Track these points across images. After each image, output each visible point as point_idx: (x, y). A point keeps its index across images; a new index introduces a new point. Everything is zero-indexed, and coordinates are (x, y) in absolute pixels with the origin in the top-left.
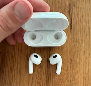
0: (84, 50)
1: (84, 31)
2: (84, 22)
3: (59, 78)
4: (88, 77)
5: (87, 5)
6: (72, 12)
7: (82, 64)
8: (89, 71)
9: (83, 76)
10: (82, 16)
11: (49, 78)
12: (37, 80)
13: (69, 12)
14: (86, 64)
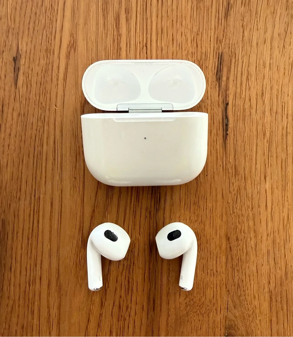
0: (269, 205)
3: (188, 300)
4: (284, 293)
6: (228, 78)
7: (265, 251)
8: (286, 274)
9: (267, 290)
11: (158, 302)
12: (116, 309)
13: (219, 79)
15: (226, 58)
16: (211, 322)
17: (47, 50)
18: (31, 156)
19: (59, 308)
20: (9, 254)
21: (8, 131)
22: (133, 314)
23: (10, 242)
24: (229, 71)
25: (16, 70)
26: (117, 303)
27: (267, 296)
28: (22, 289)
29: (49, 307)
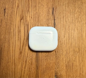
0: (65, 43)
1: (65, 29)
2: (65, 22)
3: (46, 66)
4: (69, 65)
5: (67, 8)
6: (55, 14)
7: (64, 54)
8: (70, 60)
9: (65, 64)
10: (63, 17)
11: (38, 67)
12: (28, 69)
13: (53, 14)
14: (67, 54)
15: (54, 9)
16: (52, 72)
17: (12, 8)
18: (8, 32)
19: (15, 69)
20: (3, 56)
21: (3, 26)
22: (32, 70)
23: (3, 53)
24: (55, 12)
25: (5, 12)
26: (29, 68)
27: (65, 65)
28: (6, 64)
29: (12, 69)
